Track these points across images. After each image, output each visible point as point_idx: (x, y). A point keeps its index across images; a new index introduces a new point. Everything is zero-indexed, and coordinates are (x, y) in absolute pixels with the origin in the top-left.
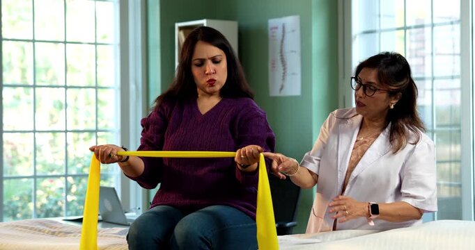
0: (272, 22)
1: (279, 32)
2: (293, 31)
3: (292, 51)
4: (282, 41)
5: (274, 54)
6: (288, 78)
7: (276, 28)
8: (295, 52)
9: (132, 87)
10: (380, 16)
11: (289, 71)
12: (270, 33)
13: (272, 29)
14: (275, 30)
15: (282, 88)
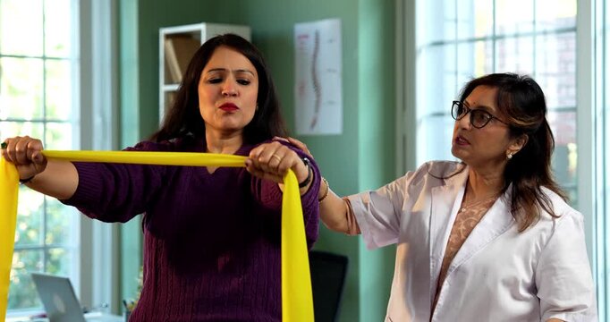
0: (301, 28)
1: (310, 43)
2: (331, 41)
3: (329, 70)
4: (315, 56)
5: (302, 74)
6: (324, 109)
7: (306, 36)
8: (334, 71)
9: (97, 120)
10: (456, 21)
11: (324, 98)
12: (297, 44)
13: (300, 37)
14: (304, 40)
15: (314, 124)
